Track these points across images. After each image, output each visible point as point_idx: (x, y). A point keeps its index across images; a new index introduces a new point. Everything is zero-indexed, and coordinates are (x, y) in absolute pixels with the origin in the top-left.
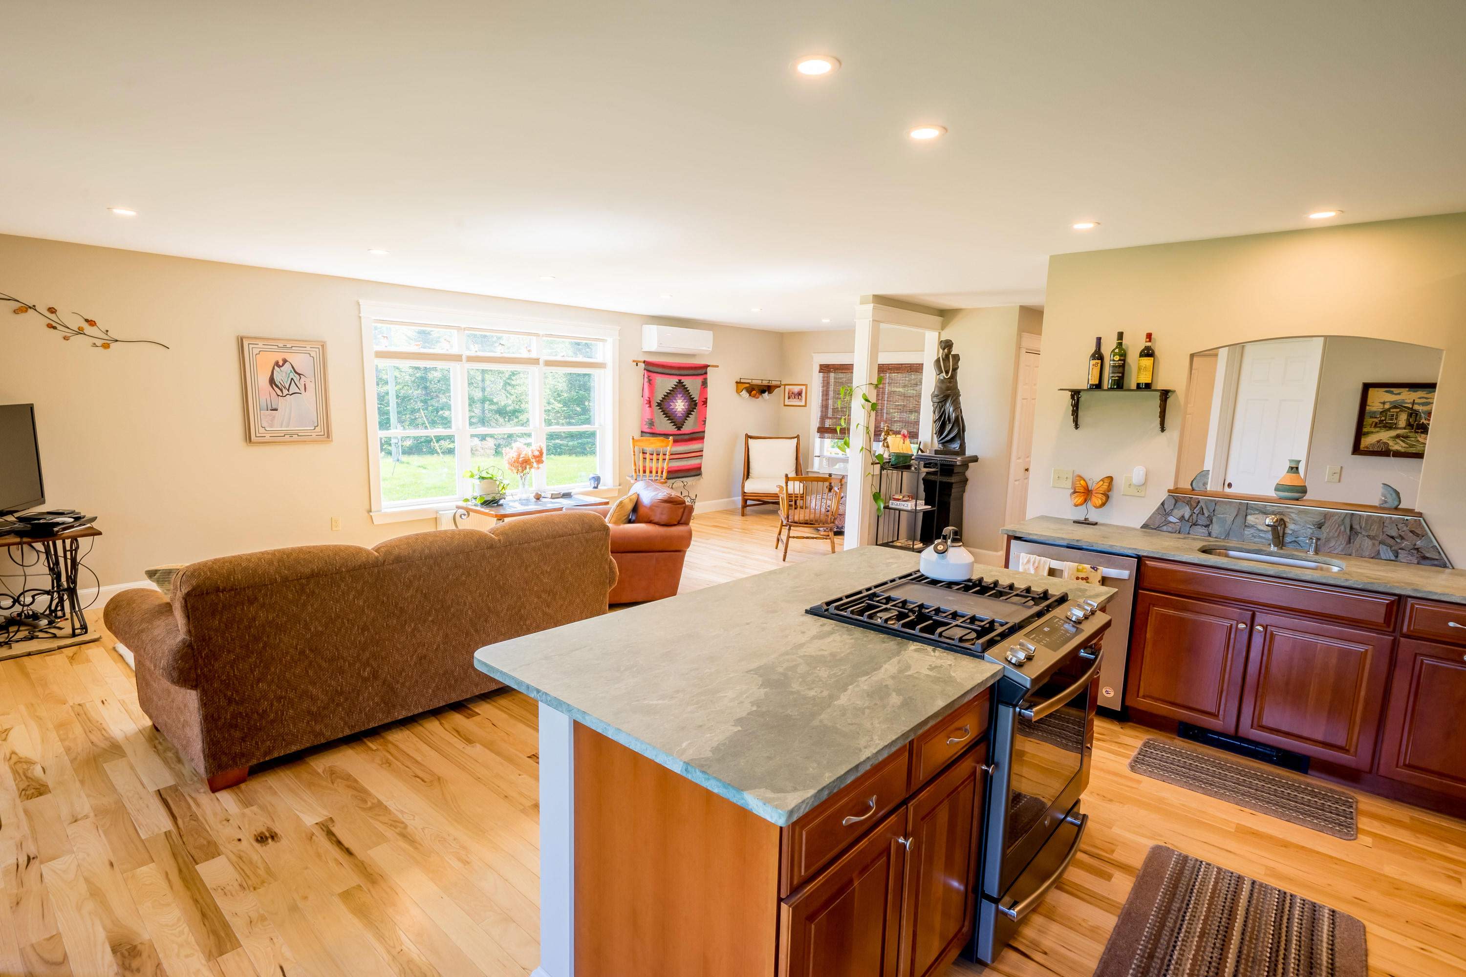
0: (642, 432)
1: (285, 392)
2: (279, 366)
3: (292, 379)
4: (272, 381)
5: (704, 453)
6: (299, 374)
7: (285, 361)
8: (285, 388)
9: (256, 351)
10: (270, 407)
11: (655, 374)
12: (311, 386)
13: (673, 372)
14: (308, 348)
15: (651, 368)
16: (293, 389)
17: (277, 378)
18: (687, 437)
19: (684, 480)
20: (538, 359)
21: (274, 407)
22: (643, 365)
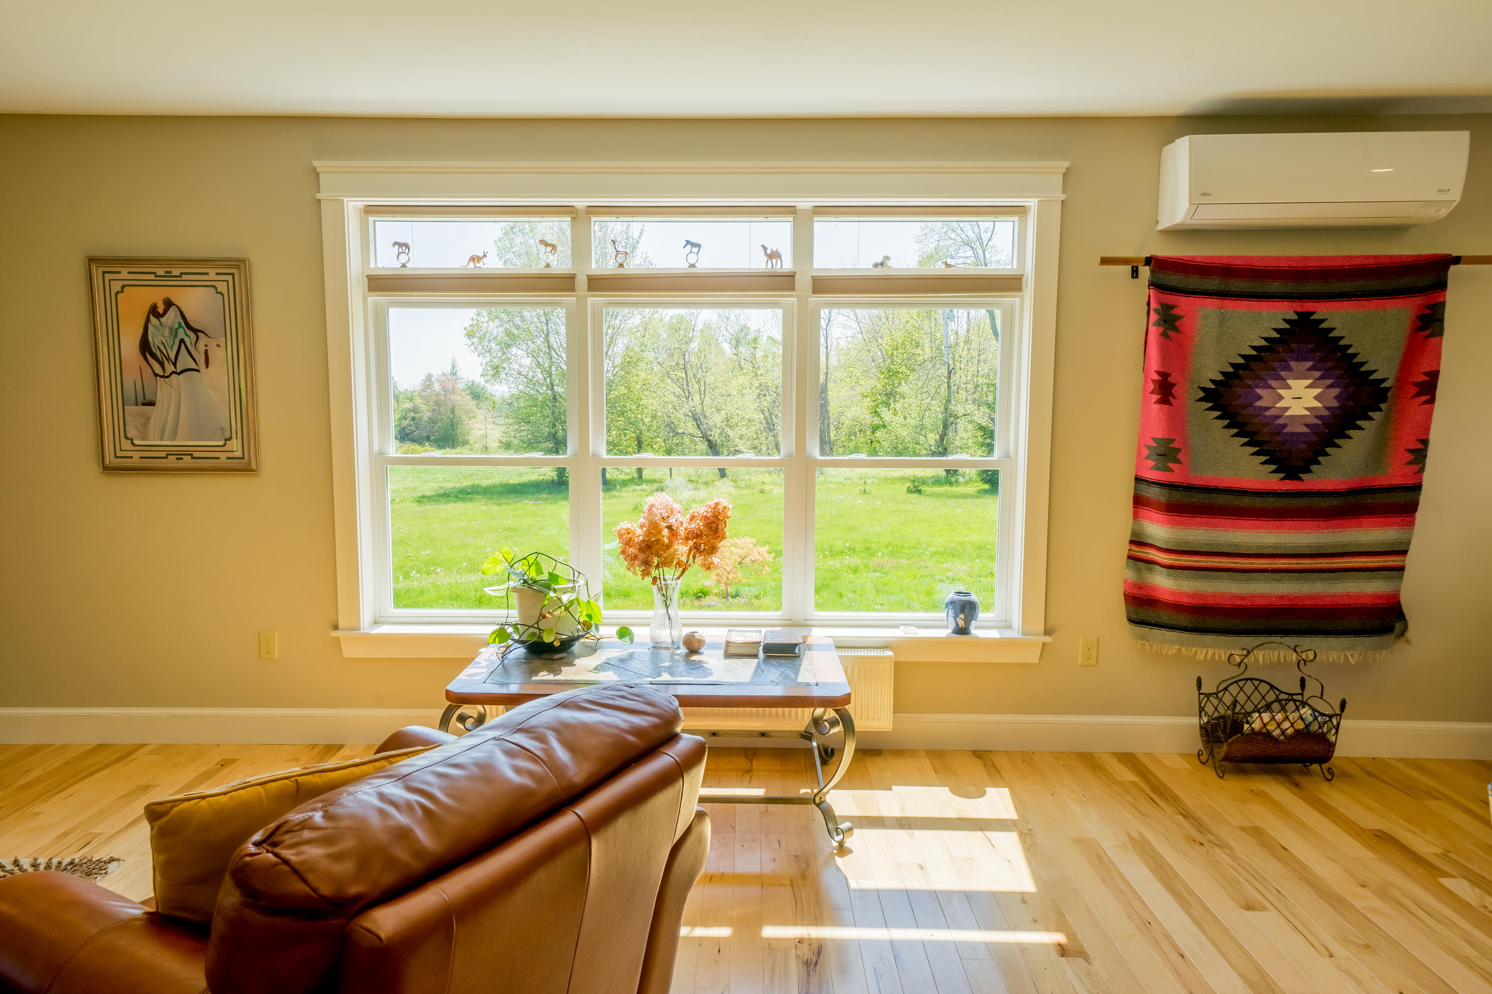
0: (1138, 480)
1: (170, 368)
2: (158, 316)
3: (182, 341)
4: (145, 347)
5: (1410, 561)
6: (196, 331)
7: (169, 304)
8: (168, 359)
9: (116, 286)
10: (140, 399)
11: (1191, 299)
12: (219, 356)
13: (1274, 286)
14: (212, 275)
15: (1174, 279)
16: (185, 361)
17: (155, 339)
18: (1325, 503)
19: (1306, 642)
20: (791, 276)
21: (149, 397)
22: (1145, 272)
